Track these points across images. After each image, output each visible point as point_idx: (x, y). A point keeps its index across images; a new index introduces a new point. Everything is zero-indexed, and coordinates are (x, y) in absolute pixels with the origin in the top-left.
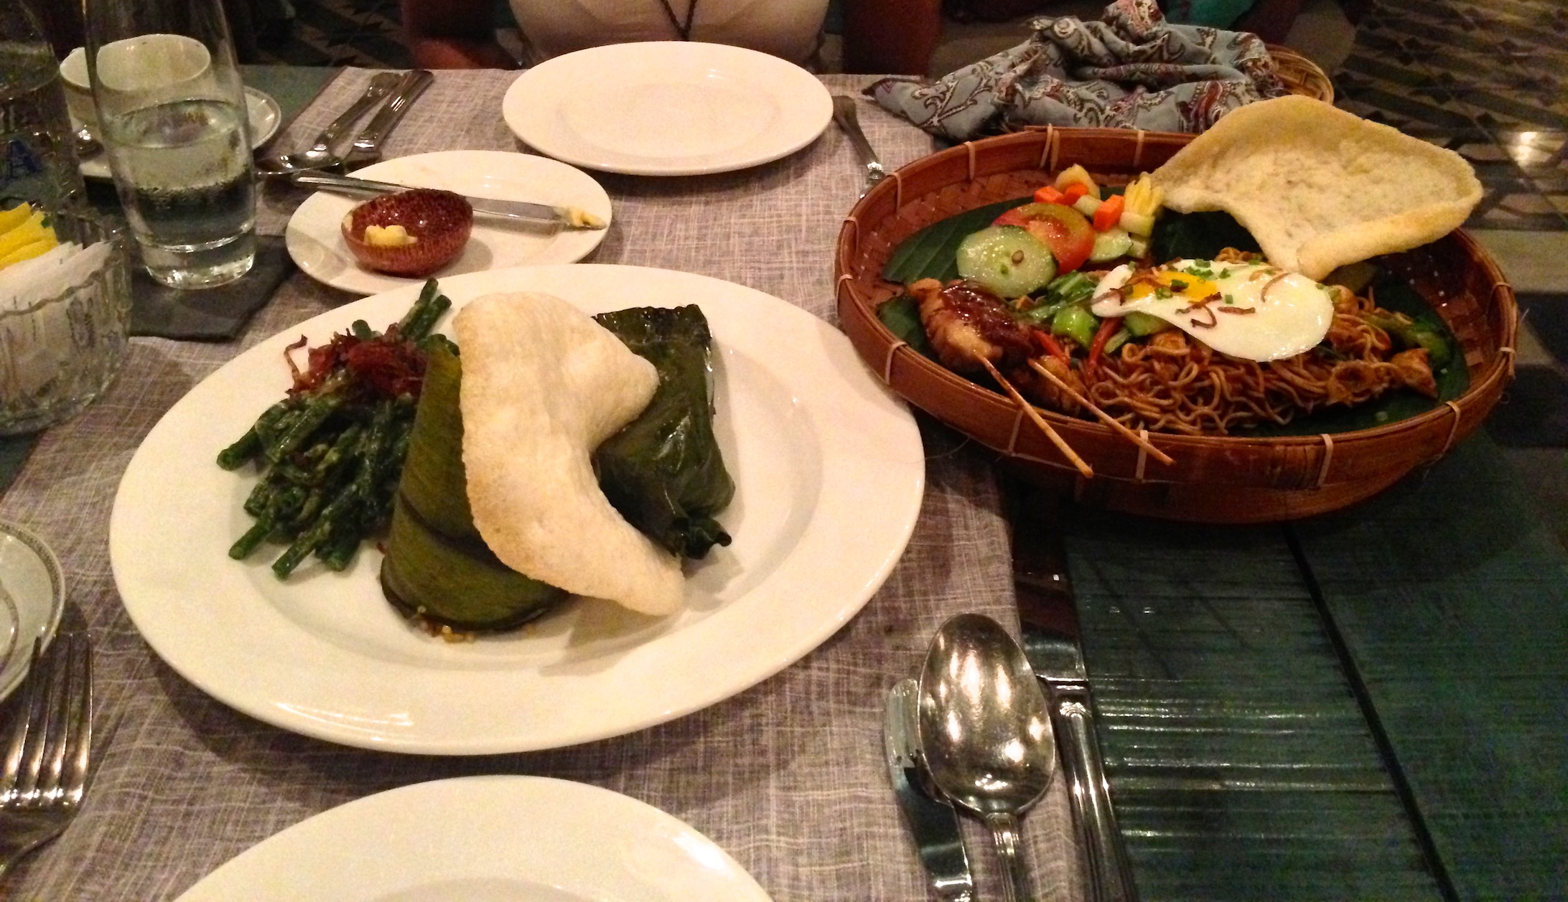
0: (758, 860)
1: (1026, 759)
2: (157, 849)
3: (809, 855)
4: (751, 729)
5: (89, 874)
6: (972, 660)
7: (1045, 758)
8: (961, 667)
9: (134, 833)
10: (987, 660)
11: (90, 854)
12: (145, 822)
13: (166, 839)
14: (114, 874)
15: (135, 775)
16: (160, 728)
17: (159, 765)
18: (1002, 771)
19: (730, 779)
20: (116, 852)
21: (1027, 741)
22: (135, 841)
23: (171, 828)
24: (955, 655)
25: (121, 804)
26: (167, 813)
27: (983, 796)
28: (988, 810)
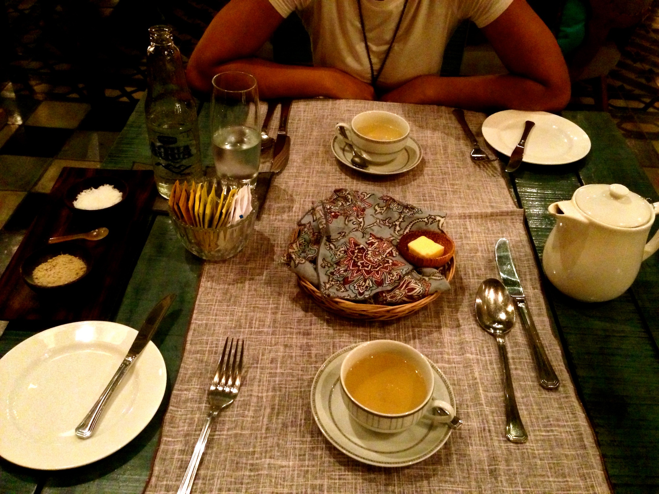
0: (482, 415)
1: (507, 318)
2: (295, 403)
3: (497, 413)
4: (471, 373)
5: (278, 414)
6: (492, 290)
7: (513, 318)
8: (489, 293)
9: (287, 398)
10: (496, 292)
11: (277, 407)
12: (289, 395)
13: (297, 400)
14: (285, 412)
15: (281, 381)
16: (284, 365)
17: (287, 377)
18: (500, 322)
19: (467, 387)
20: (284, 406)
21: (507, 313)
22: (288, 401)
23: (297, 396)
24: (487, 290)
25: (280, 391)
26: (295, 391)
27: (495, 329)
28: (495, 332)
